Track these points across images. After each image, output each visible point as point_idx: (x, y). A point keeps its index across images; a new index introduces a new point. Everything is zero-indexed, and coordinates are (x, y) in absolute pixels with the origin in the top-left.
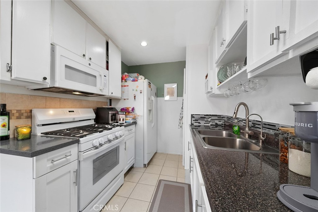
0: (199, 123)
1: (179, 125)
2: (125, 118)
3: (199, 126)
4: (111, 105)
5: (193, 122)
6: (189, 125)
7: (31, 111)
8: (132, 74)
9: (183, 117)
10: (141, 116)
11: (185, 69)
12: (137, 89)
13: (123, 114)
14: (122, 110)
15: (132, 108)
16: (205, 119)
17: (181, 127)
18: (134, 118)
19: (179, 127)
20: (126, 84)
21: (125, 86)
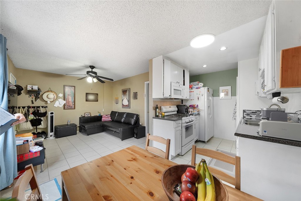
0: (251, 116)
1: (233, 118)
2: (193, 111)
3: (251, 119)
4: (182, 103)
5: (245, 115)
6: (242, 117)
7: (161, 107)
8: (194, 82)
9: (236, 112)
10: (203, 110)
11: (237, 77)
12: (200, 93)
13: (192, 109)
14: (190, 106)
15: (197, 105)
16: (256, 114)
17: (235, 119)
18: (198, 112)
19: (233, 119)
20: (192, 90)
21: (191, 92)
